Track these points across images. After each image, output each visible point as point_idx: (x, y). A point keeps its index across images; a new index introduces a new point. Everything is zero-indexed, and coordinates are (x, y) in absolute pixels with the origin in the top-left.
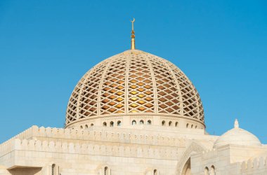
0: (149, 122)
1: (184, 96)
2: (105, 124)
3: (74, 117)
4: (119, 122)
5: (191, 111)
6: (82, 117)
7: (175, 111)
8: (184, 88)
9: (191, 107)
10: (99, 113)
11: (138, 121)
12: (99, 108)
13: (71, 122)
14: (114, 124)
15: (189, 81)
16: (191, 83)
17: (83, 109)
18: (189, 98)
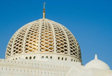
0: (51, 57)
1: (70, 44)
2: (27, 58)
3: (10, 54)
4: (34, 57)
5: (74, 52)
6: (14, 54)
7: (65, 52)
8: (70, 40)
9: (74, 50)
10: (24, 52)
11: (45, 57)
12: (23, 49)
13: (8, 56)
14: (32, 58)
15: (73, 36)
16: (74, 37)
17: (15, 49)
18: (73, 45)
